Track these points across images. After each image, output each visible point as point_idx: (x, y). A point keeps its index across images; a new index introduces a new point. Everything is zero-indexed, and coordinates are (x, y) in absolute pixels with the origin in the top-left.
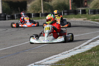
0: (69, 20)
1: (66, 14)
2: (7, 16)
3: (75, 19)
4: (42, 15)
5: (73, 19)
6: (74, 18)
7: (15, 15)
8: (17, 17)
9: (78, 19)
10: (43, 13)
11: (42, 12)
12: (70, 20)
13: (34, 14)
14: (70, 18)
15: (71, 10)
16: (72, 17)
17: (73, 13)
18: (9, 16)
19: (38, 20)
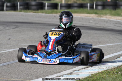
0: (99, 18)
1: (100, 7)
2: (5, 4)
3: (110, 17)
4: (61, 7)
5: (106, 18)
6: (108, 15)
7: (19, 3)
8: (21, 7)
9: (114, 17)
10: (65, 3)
11: (63, 2)
12: (102, 18)
13: (49, 5)
14: (102, 14)
15: (109, 2)
16: (106, 14)
17: (111, 7)
18: (9, 4)
19: (51, 15)
